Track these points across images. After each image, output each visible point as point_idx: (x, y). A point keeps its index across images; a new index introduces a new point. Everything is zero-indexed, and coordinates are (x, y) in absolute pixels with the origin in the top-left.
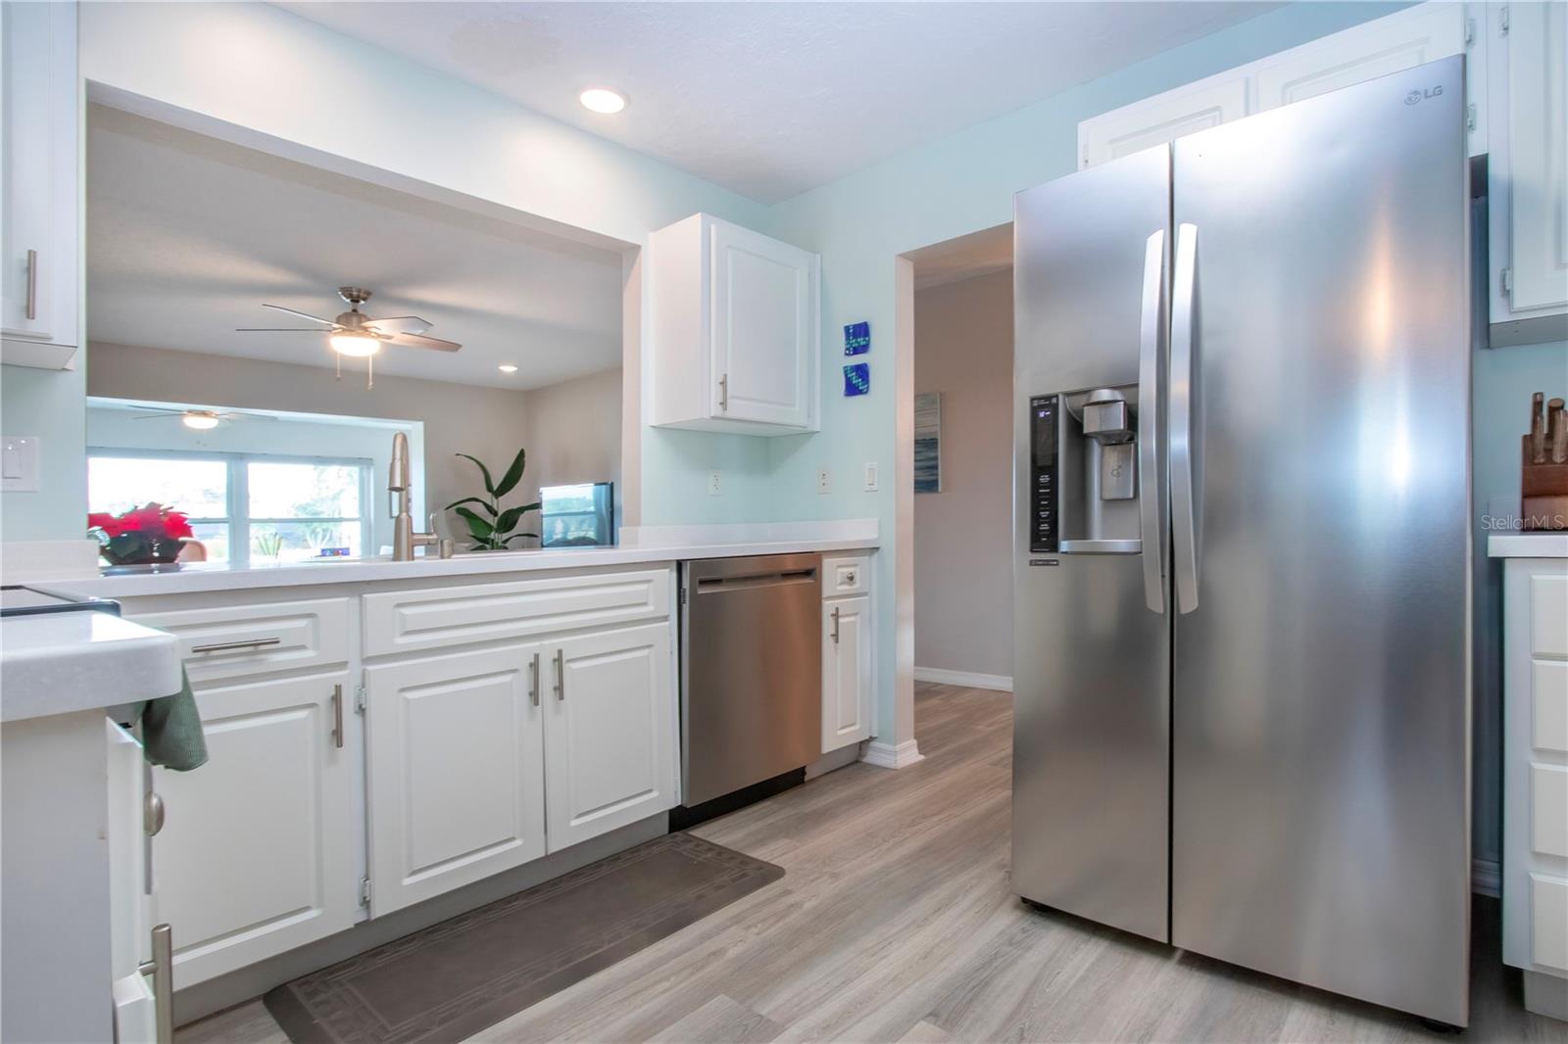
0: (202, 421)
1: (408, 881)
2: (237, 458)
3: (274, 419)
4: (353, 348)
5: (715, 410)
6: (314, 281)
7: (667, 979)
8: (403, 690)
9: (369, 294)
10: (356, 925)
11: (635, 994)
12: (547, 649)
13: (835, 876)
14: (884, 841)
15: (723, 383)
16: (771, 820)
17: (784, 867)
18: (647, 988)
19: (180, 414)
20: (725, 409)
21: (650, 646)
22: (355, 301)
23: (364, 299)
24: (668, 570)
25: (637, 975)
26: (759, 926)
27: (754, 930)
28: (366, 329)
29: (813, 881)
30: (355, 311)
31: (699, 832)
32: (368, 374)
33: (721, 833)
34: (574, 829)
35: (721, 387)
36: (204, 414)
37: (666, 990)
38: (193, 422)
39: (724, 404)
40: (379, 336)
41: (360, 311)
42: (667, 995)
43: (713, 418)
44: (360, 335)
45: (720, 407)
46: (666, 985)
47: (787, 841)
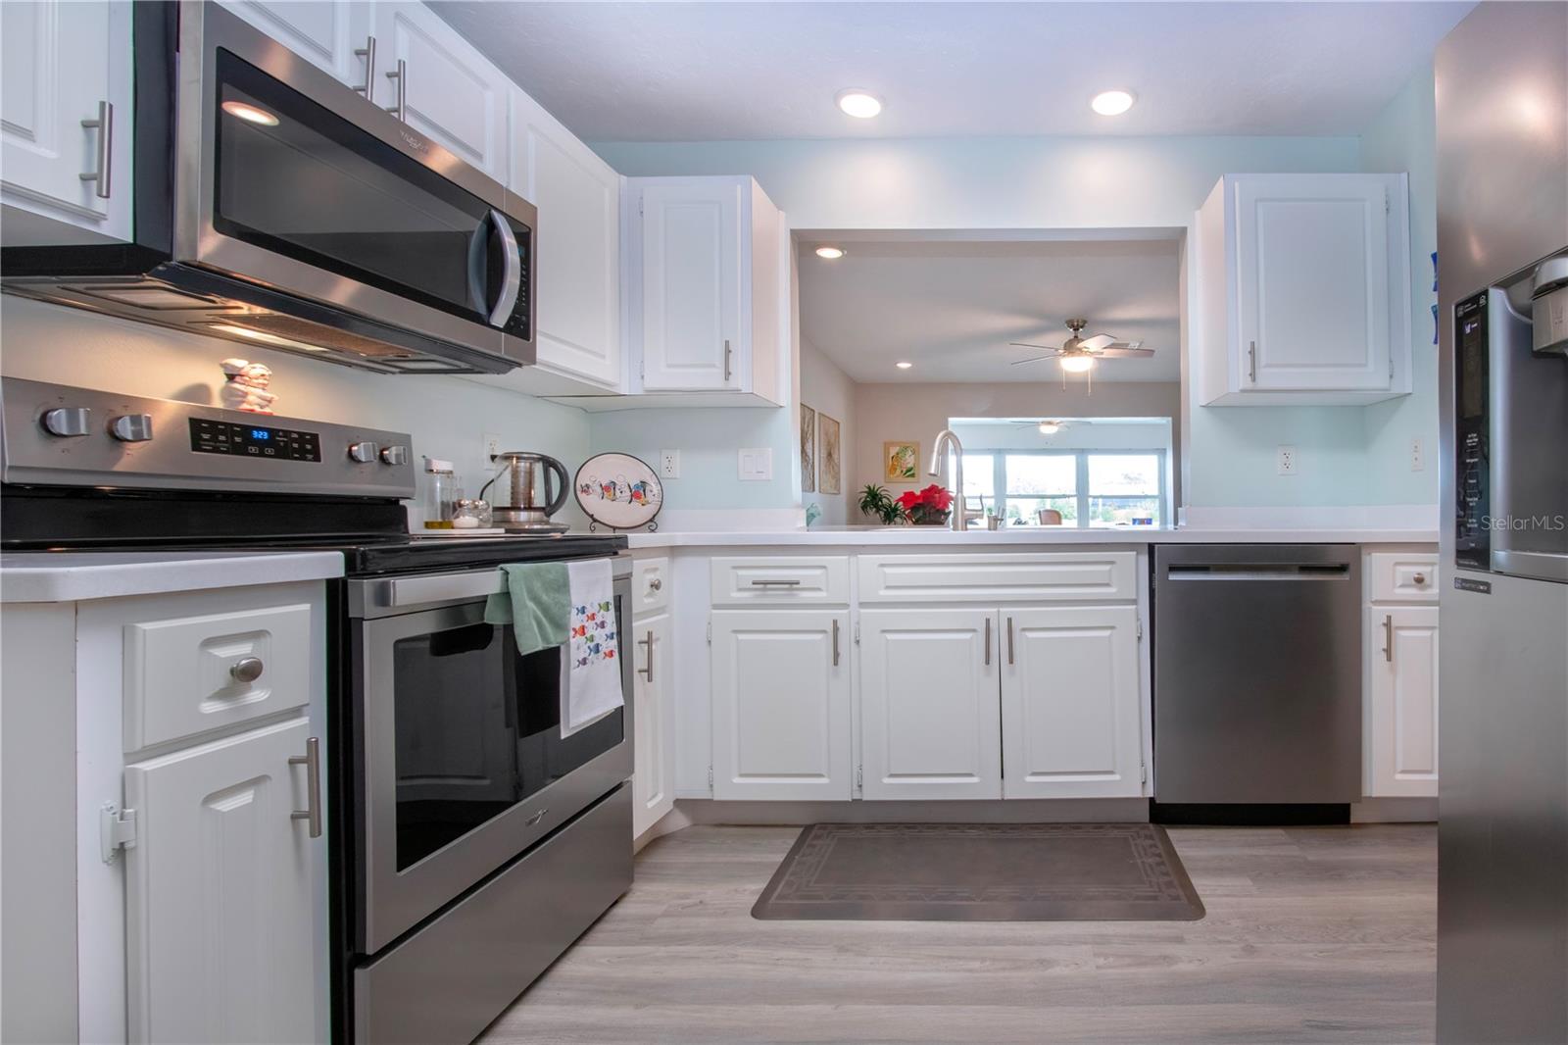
0: (1049, 428)
1: (887, 780)
2: (1081, 452)
3: (1089, 423)
4: (1077, 366)
5: (1244, 382)
6: (1048, 322)
7: (983, 960)
8: (884, 631)
9: (1085, 322)
10: (853, 800)
11: (951, 957)
12: (999, 615)
13: (1250, 950)
14: (1363, 940)
15: (1252, 352)
16: (1255, 851)
17: (1208, 910)
18: (959, 958)
19: (1038, 424)
20: (1254, 380)
21: (1112, 628)
22: (1076, 329)
23: (1082, 327)
24: (1135, 553)
25: (971, 942)
26: (1111, 959)
27: (1101, 961)
28: (1080, 349)
29: (1220, 942)
30: (1076, 337)
31: (1173, 834)
32: (1087, 383)
33: (1190, 844)
34: (1028, 785)
35: (1249, 356)
36: (1050, 423)
37: (971, 971)
38: (1046, 430)
39: (1253, 376)
40: (1092, 353)
41: (1079, 337)
42: (968, 974)
43: (1243, 391)
44: (1079, 355)
45: (1249, 379)
46: (977, 965)
47: (1250, 883)
